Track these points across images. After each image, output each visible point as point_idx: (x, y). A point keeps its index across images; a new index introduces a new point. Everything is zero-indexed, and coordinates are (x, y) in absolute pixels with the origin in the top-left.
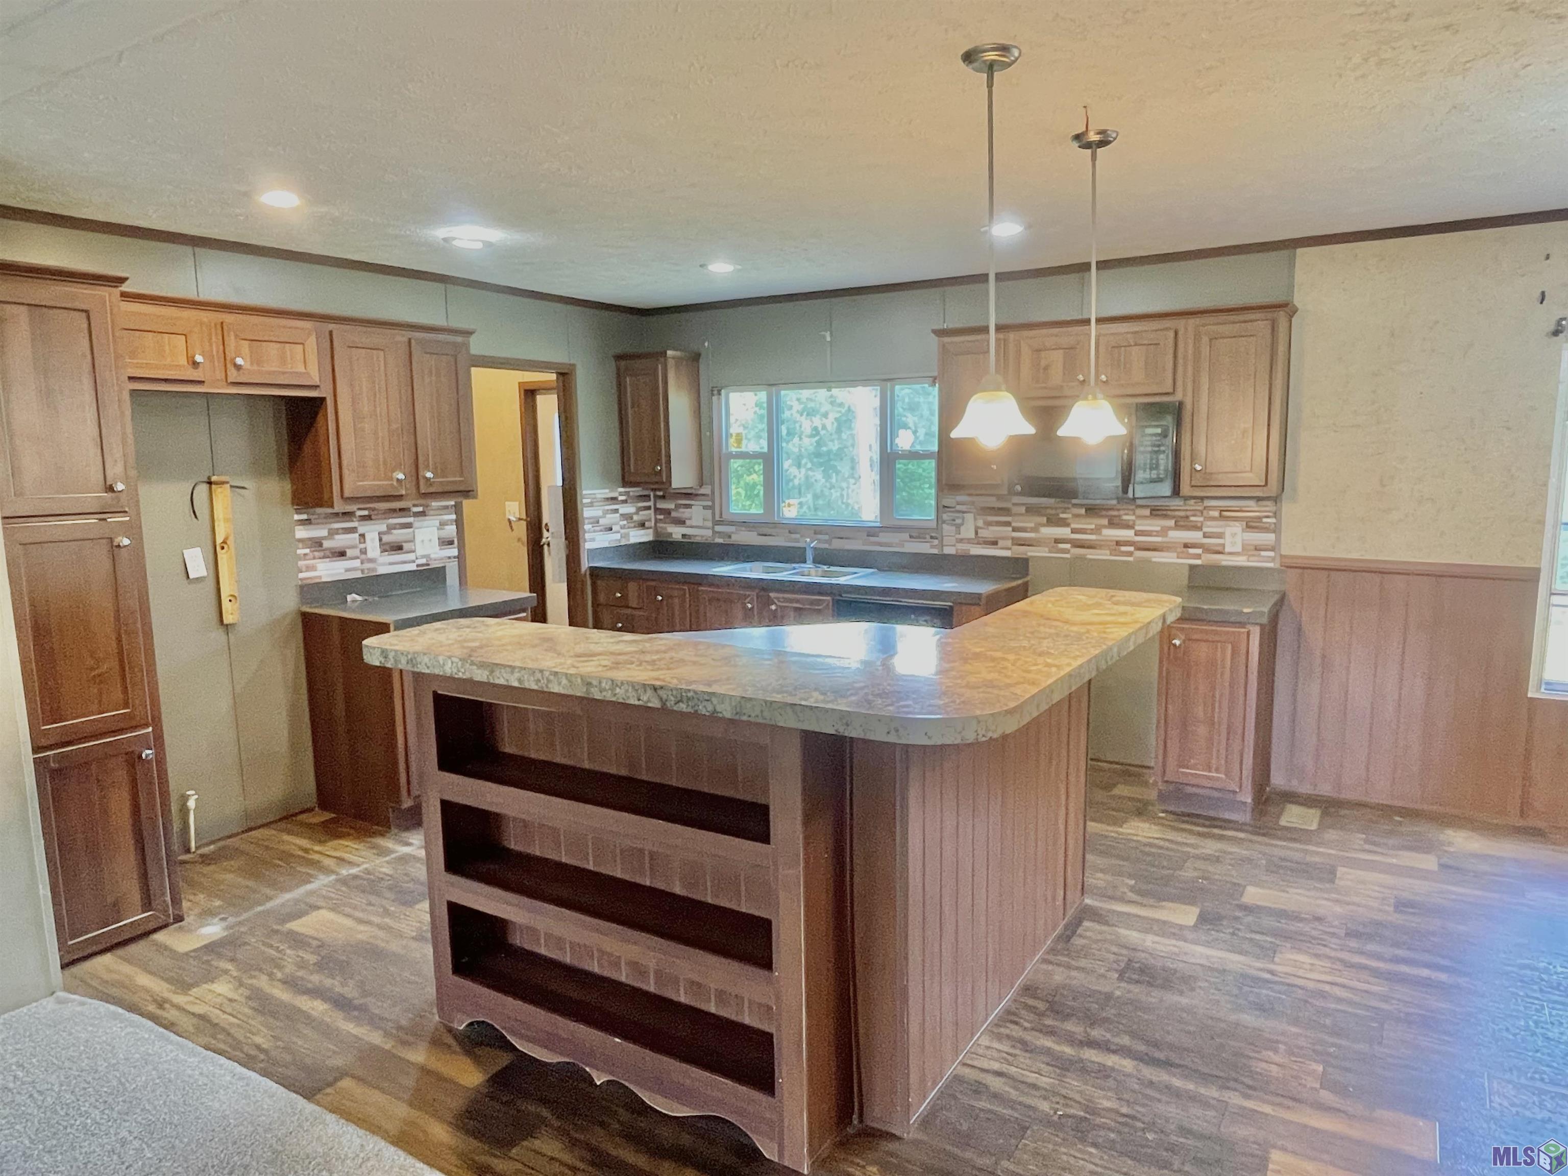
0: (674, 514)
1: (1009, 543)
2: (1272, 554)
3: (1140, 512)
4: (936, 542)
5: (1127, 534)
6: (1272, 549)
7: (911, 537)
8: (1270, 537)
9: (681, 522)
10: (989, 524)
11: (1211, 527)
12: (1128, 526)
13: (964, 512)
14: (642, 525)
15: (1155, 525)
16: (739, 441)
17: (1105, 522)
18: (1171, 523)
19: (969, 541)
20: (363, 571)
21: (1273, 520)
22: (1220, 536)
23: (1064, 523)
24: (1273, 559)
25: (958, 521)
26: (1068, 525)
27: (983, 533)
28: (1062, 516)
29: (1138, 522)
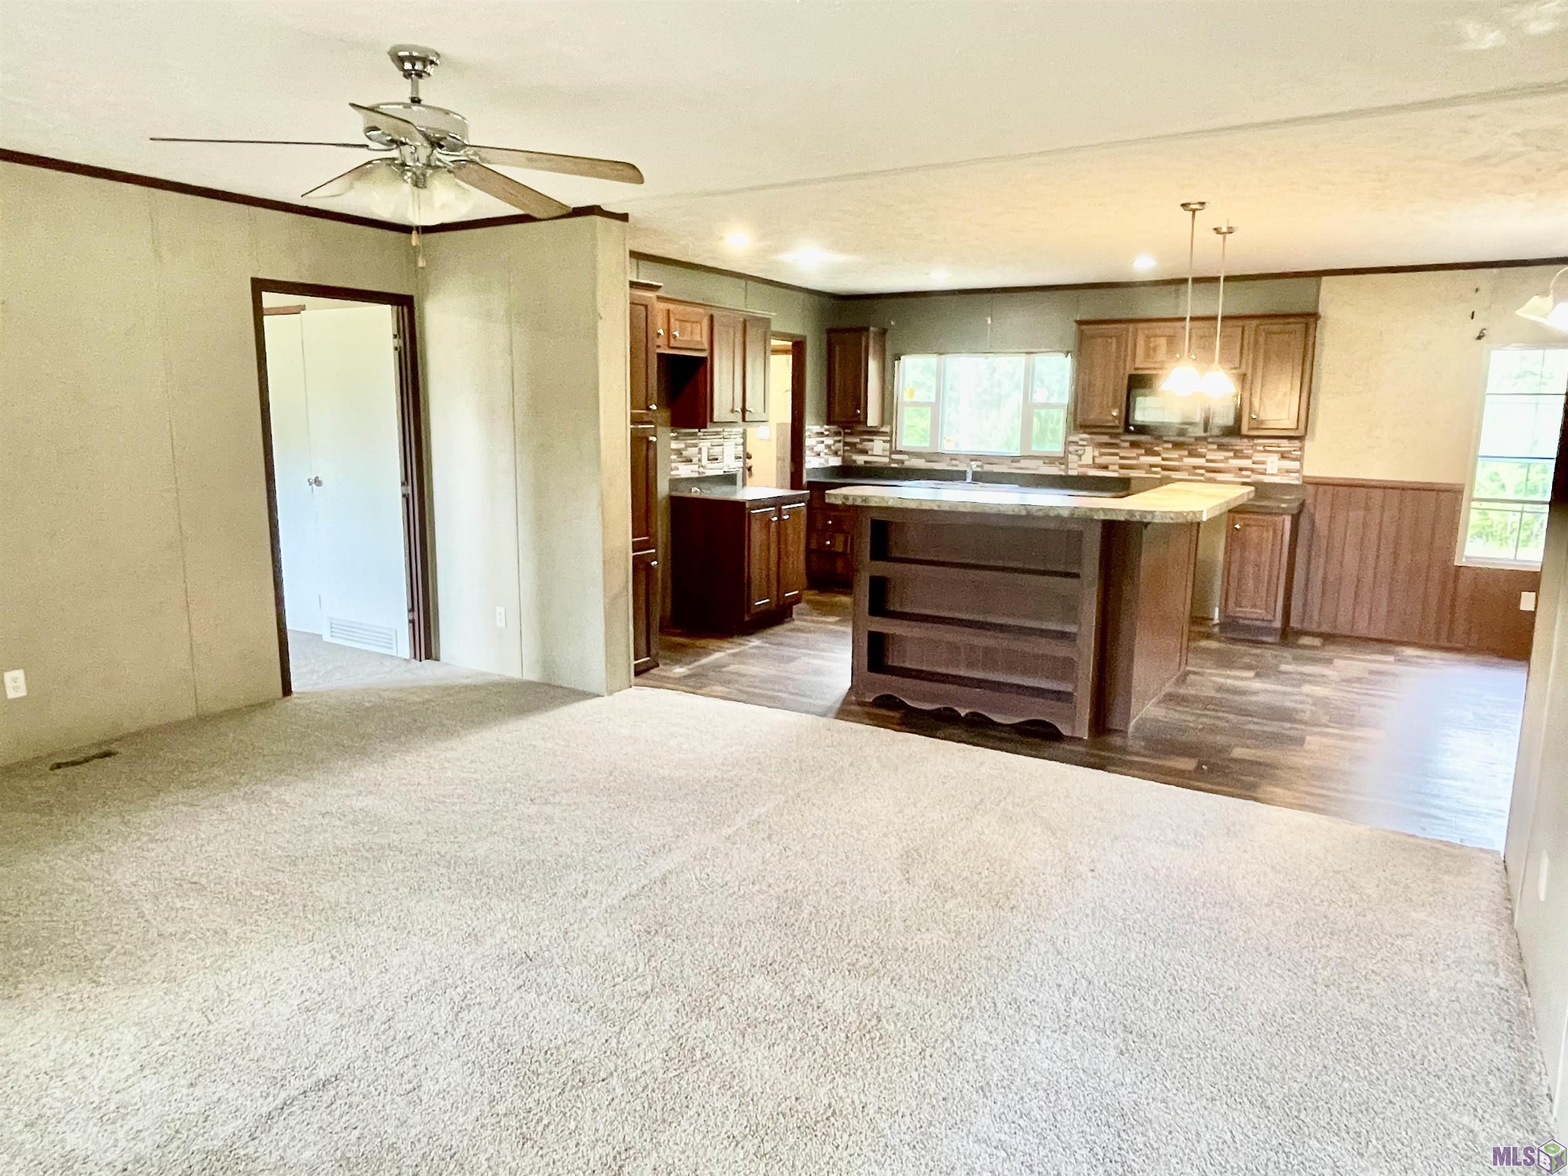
0: (859, 446)
1: (1116, 467)
2: (1297, 475)
3: (1210, 447)
4: (1063, 467)
5: (1200, 461)
6: (1297, 471)
7: (1044, 463)
8: (1295, 465)
9: (865, 452)
10: (1102, 454)
11: (1258, 457)
12: (1202, 456)
13: (1084, 446)
14: (836, 453)
15: (1221, 455)
16: (912, 394)
17: (1186, 453)
18: (1231, 454)
19: (1087, 466)
20: (699, 473)
21: (1299, 453)
22: (1263, 463)
23: (1157, 454)
24: (1298, 479)
25: (1080, 452)
26: (1159, 455)
27: (1098, 461)
28: (1156, 449)
29: (1208, 453)
